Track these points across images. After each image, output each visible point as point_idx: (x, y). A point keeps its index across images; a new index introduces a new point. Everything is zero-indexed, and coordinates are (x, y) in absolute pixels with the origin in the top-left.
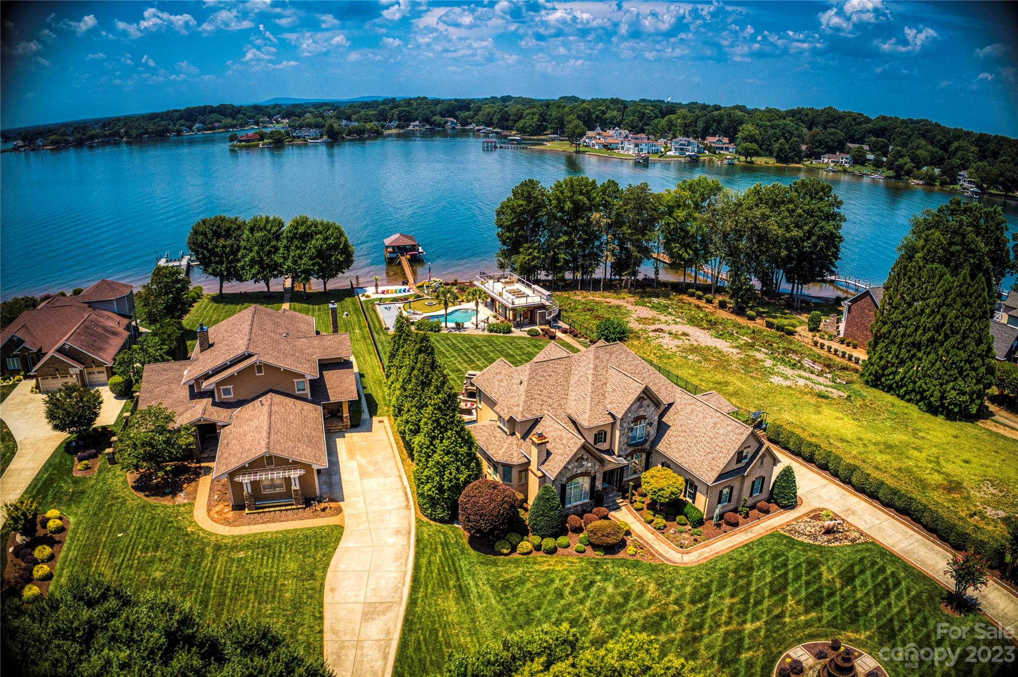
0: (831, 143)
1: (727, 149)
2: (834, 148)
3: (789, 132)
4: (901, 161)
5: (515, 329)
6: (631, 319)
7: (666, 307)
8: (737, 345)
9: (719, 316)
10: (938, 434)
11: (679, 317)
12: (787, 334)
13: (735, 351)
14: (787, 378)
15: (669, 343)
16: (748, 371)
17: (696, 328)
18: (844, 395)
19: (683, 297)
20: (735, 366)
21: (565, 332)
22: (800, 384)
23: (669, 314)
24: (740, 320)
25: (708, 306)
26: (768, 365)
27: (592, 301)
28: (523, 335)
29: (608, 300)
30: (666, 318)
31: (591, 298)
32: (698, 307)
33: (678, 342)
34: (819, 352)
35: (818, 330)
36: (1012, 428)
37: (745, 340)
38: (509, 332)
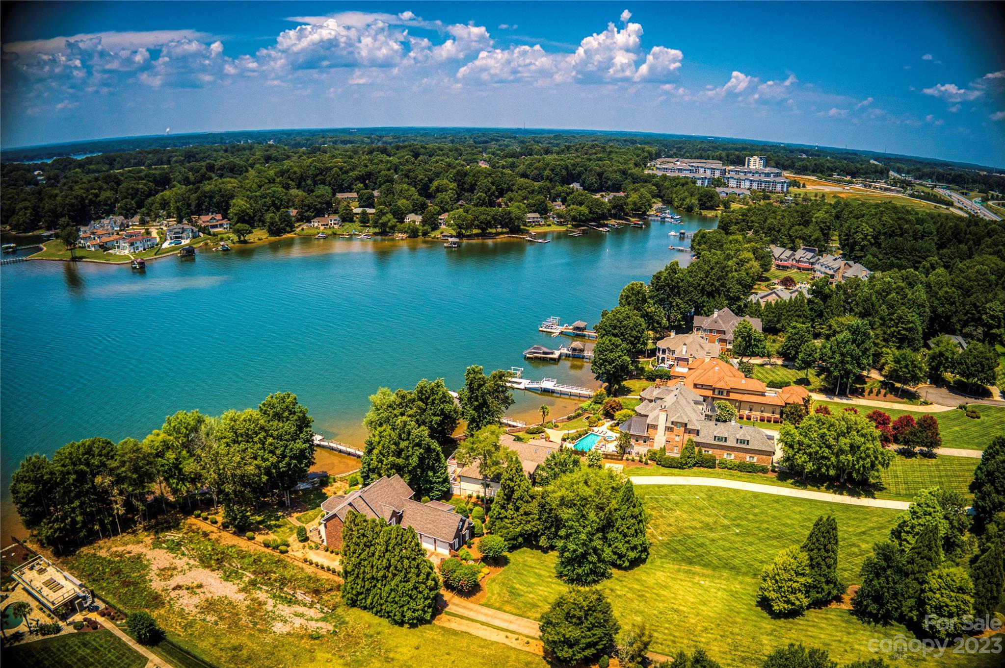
0: (319, 206)
1: (221, 225)
2: (323, 209)
3: (278, 198)
4: (384, 219)
5: (61, 624)
6: (152, 575)
7: (179, 544)
8: (242, 586)
9: (223, 542)
10: (404, 650)
11: (193, 557)
12: (282, 552)
13: (242, 596)
14: (286, 622)
15: (188, 603)
16: (255, 624)
17: (207, 571)
18: (331, 628)
19: (192, 520)
20: (245, 619)
21: (103, 614)
22: (297, 625)
23: (183, 554)
24: (242, 543)
25: (214, 528)
26: (269, 607)
27: (115, 554)
28: (71, 630)
29: (130, 547)
30: (181, 563)
31: (114, 549)
32: (206, 535)
33: (196, 600)
34: (310, 570)
35: (306, 539)
36: (462, 617)
37: (248, 576)
38: (58, 629)
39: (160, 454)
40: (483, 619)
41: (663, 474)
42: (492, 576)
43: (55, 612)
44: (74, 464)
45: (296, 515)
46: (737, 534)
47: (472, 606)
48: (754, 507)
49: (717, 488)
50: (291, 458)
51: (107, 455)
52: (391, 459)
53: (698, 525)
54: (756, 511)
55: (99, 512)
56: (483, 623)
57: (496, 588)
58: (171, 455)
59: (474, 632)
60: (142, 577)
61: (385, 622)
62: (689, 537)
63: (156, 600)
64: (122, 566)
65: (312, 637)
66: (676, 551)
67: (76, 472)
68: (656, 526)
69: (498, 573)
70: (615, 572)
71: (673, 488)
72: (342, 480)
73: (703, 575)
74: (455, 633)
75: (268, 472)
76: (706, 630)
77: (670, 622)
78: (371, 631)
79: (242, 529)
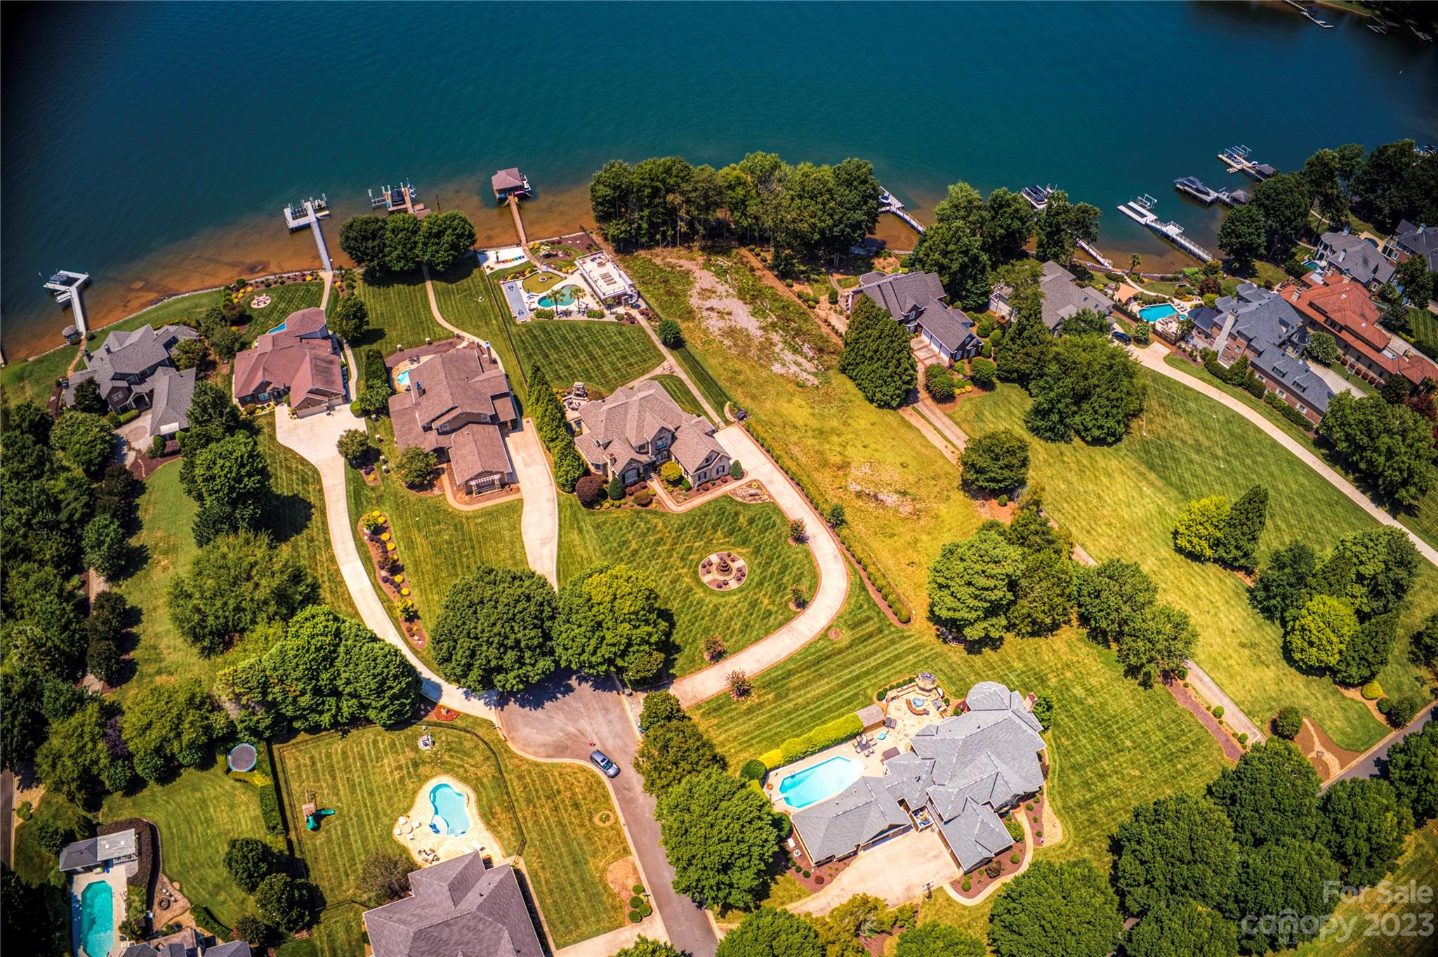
5: (606, 312)
6: (694, 292)
7: (725, 271)
8: (764, 324)
9: (765, 282)
10: (862, 422)
11: (733, 286)
12: (810, 307)
13: (760, 333)
14: (784, 365)
15: (715, 324)
16: (760, 358)
17: (741, 302)
18: (816, 383)
19: (744, 251)
20: (753, 352)
21: (642, 313)
22: (791, 371)
23: (726, 281)
24: (780, 287)
25: (760, 266)
26: (777, 349)
27: (668, 264)
28: (612, 318)
29: (682, 262)
30: (721, 289)
31: (669, 260)
32: (752, 270)
33: (721, 324)
34: (825, 330)
35: (836, 302)
36: (923, 417)
37: (773, 318)
38: (602, 316)
39: (731, 187)
40: (939, 425)
41: (1202, 379)
42: (971, 395)
43: (603, 302)
44: (652, 180)
45: (837, 276)
46: (1219, 469)
47: (938, 411)
48: (1261, 454)
49: (1242, 418)
50: (846, 226)
51: (682, 178)
52: (937, 256)
53: (1190, 441)
54: (1260, 459)
55: (664, 223)
56: (936, 429)
57: (968, 406)
58: (740, 191)
59: (924, 432)
60: (685, 291)
61: (861, 395)
62: (1172, 446)
63: (689, 314)
64: (671, 276)
65: (798, 384)
66: (1147, 452)
67: (652, 187)
68: (1151, 421)
69: (979, 394)
70: (1077, 441)
71: (1198, 396)
72: (897, 257)
73: (1152, 484)
74: (910, 426)
75: (822, 231)
76: (1110, 525)
77: (1086, 503)
78: (846, 398)
79: (786, 273)
